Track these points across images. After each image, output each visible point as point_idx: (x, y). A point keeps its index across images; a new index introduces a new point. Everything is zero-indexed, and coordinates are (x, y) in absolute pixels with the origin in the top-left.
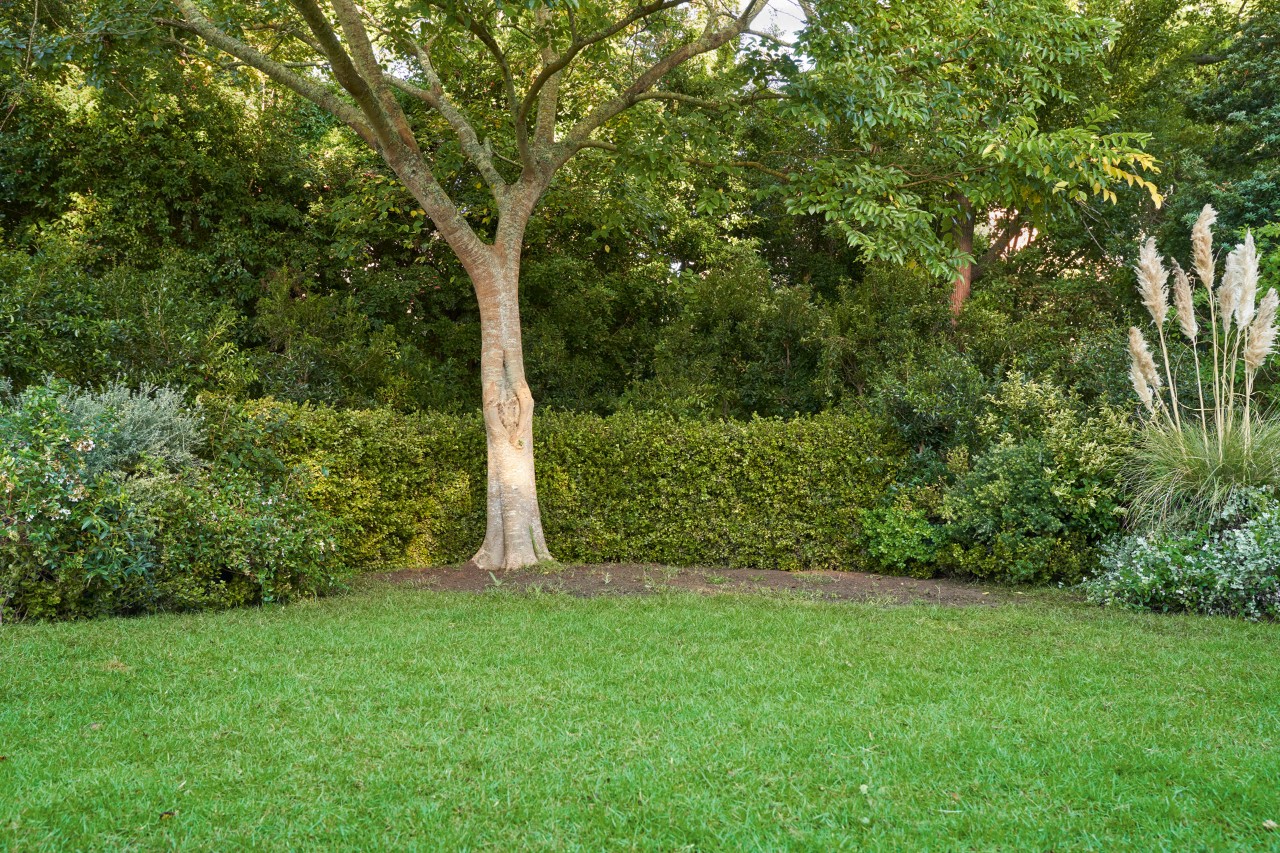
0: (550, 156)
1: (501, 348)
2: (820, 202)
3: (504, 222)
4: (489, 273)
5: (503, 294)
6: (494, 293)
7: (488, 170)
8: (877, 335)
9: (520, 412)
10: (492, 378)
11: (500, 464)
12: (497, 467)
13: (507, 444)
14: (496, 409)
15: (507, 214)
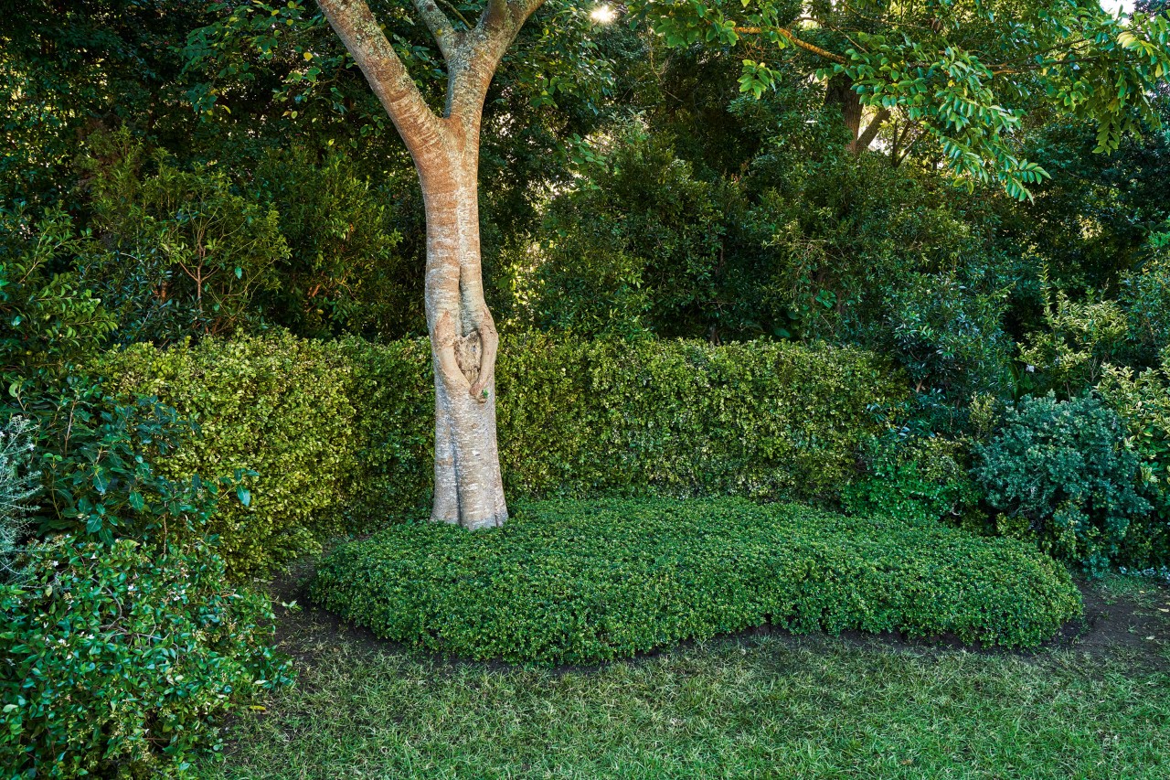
1: (458, 264)
3: (459, 85)
4: (444, 159)
5: (462, 189)
6: (448, 186)
7: (430, 9)
9: (482, 352)
10: (446, 306)
11: (454, 421)
12: (451, 425)
13: (467, 396)
14: (452, 349)
15: (463, 75)
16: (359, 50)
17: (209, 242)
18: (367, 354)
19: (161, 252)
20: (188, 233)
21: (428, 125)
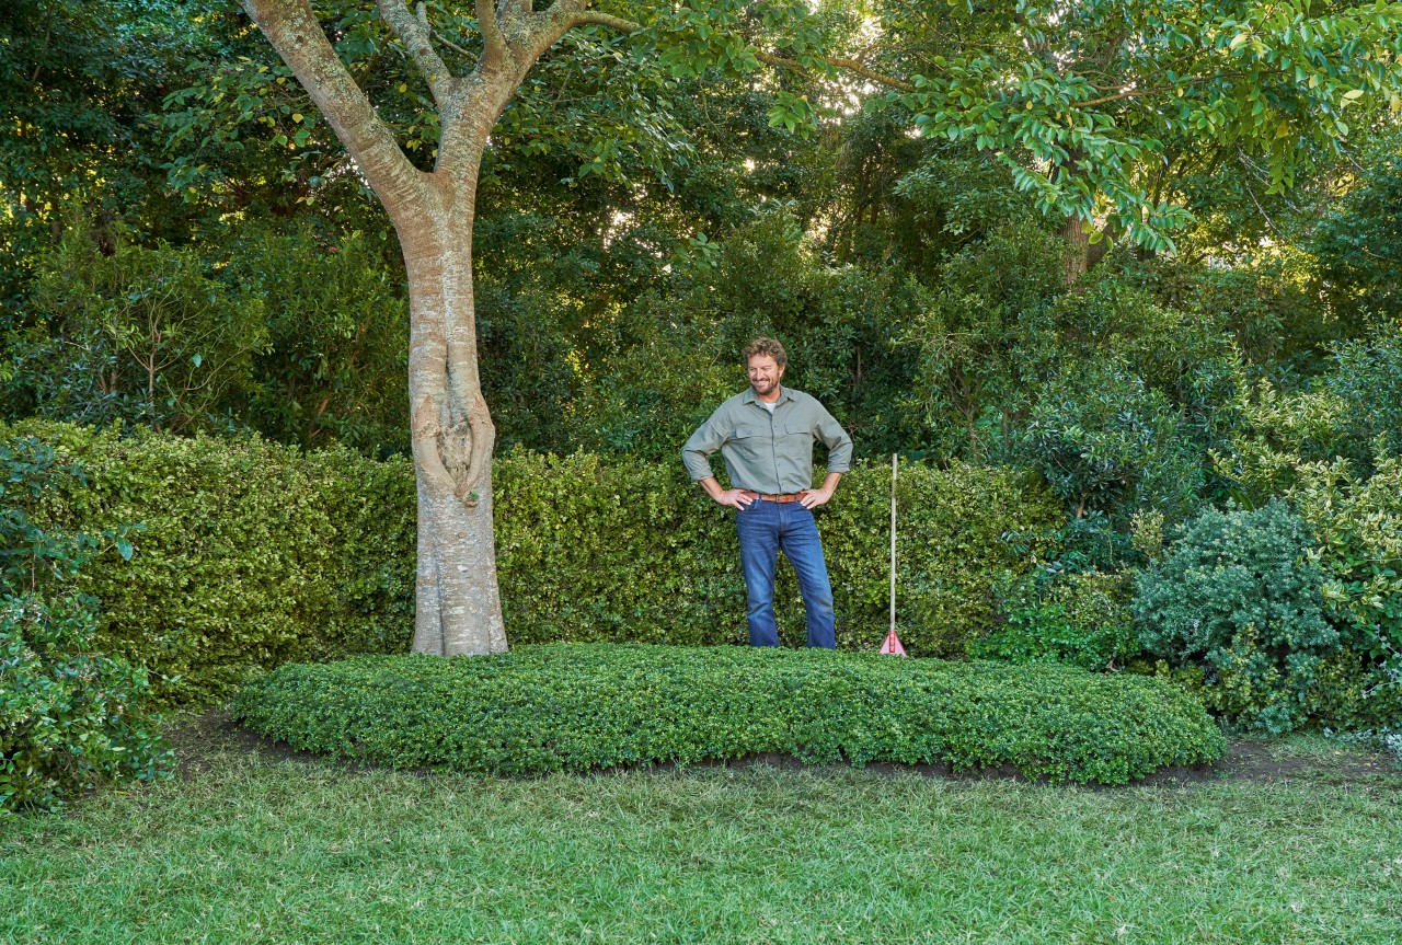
0: (527, 33)
1: (443, 341)
2: (966, 121)
3: (451, 136)
4: (425, 217)
5: (448, 253)
6: (433, 250)
7: (423, 52)
8: (1004, 337)
9: (472, 447)
10: (428, 390)
11: (438, 530)
12: (434, 534)
13: (451, 498)
14: (433, 441)
15: (456, 124)
16: (319, 94)
17: (167, 326)
18: (357, 468)
19: (107, 335)
20: (140, 315)
21: (404, 178)
